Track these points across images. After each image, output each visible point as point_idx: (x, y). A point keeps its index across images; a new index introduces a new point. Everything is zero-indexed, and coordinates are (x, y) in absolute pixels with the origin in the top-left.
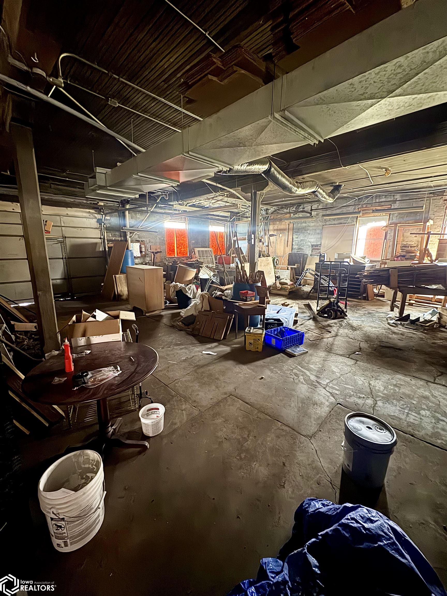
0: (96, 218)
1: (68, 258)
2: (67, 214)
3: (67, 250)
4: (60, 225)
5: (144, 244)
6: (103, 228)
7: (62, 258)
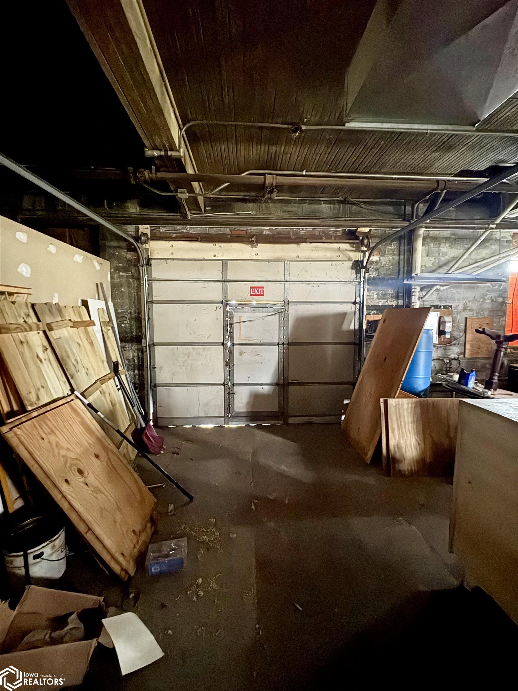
0: (350, 259)
1: (288, 344)
2: (298, 257)
3: (287, 327)
4: (283, 279)
5: (450, 314)
6: (362, 279)
7: (278, 344)
